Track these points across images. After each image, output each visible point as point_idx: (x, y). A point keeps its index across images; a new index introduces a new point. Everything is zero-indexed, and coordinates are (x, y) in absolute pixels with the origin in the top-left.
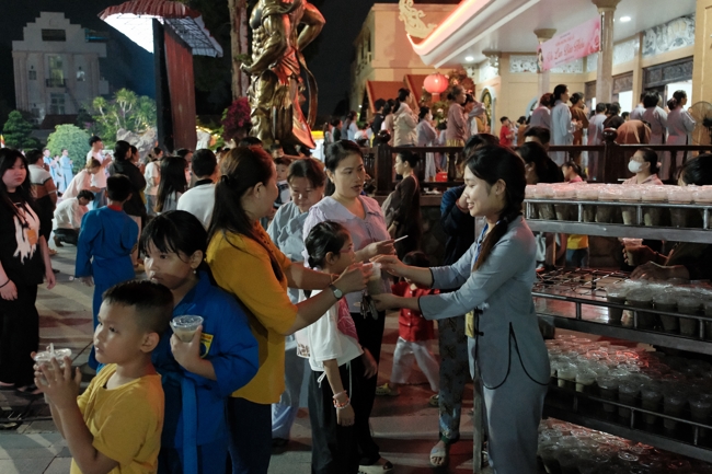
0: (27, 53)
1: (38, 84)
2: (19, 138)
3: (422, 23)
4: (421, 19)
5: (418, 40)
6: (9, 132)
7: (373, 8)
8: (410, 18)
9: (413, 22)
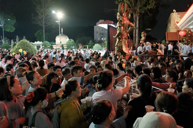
0: (97, 28)
1: (98, 34)
2: (91, 46)
3: (179, 18)
4: (179, 17)
5: (177, 23)
6: (89, 45)
7: (171, 14)
8: (176, 17)
9: (177, 18)
